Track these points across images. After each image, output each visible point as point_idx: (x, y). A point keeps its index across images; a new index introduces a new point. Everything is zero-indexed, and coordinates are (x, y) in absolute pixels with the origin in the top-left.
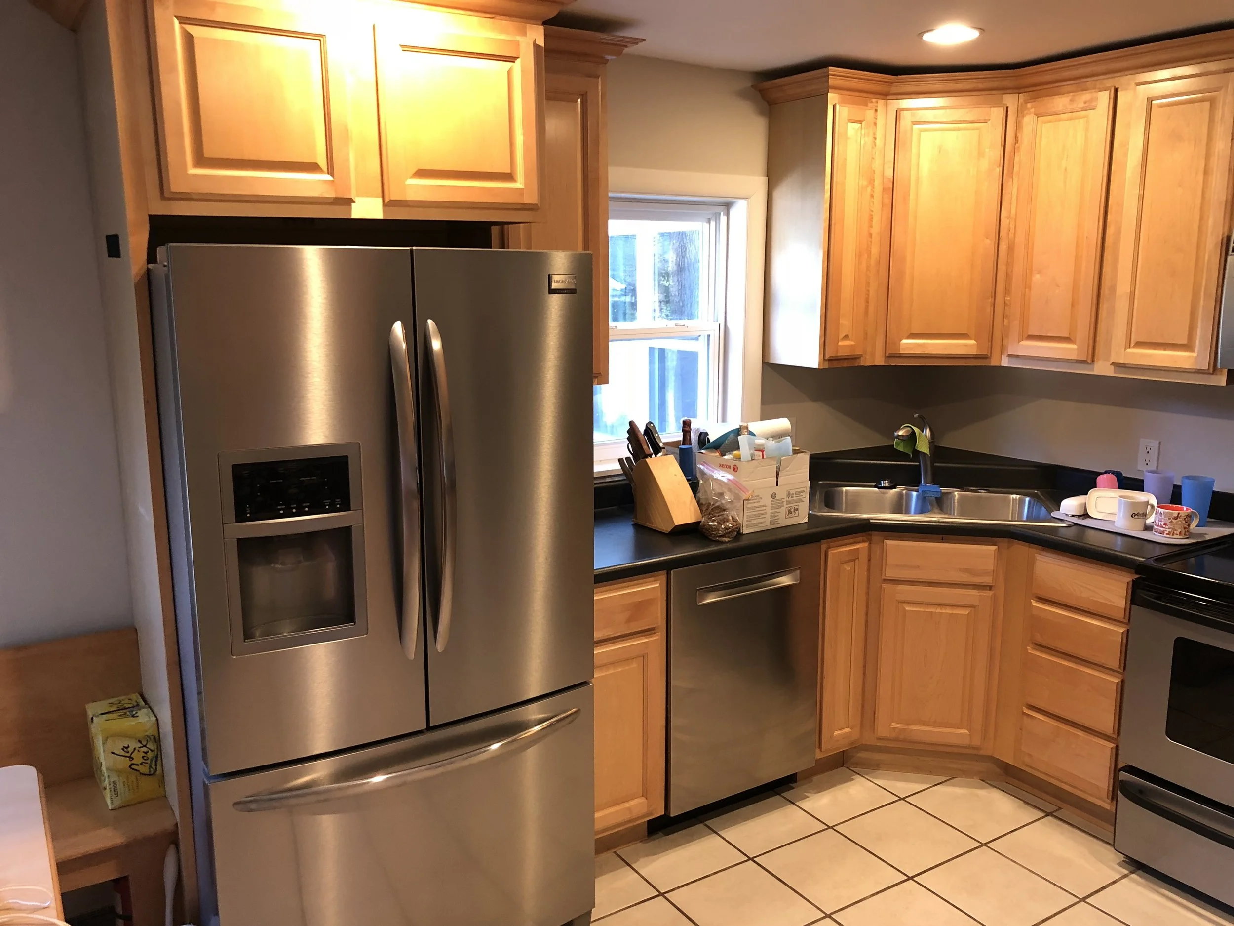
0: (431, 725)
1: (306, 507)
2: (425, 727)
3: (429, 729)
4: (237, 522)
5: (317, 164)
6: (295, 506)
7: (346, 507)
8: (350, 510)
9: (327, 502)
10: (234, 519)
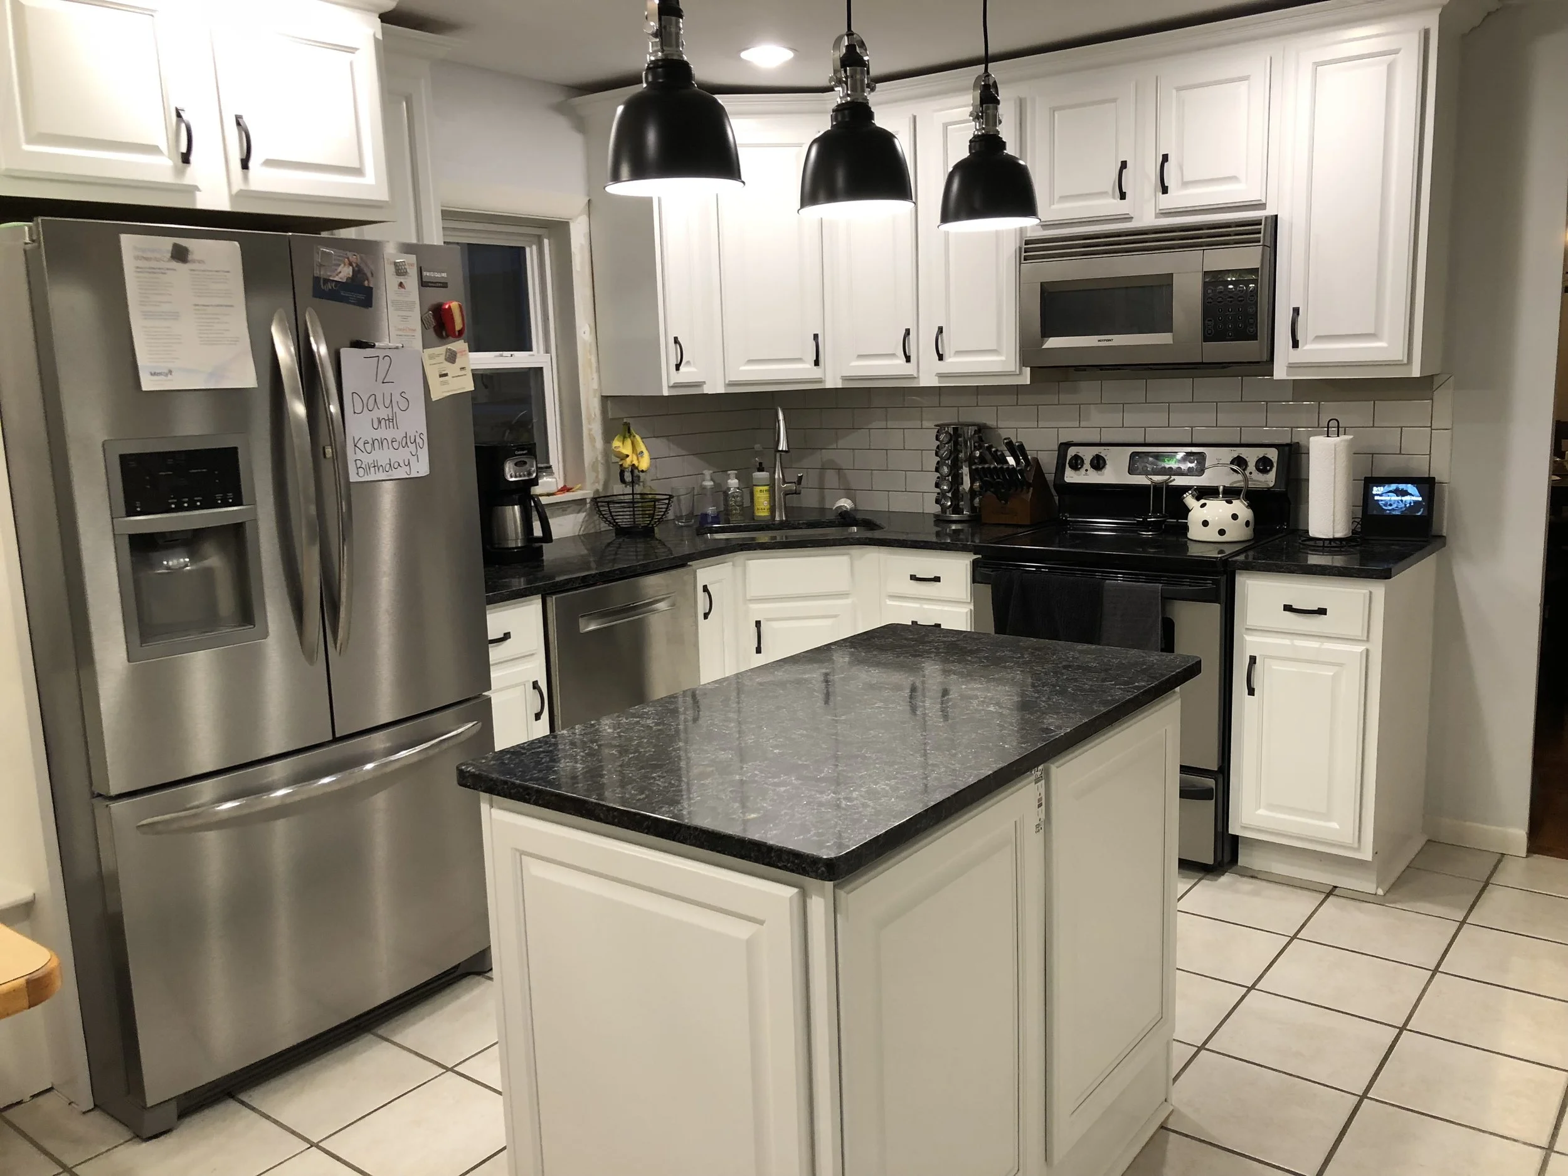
0: (337, 735)
1: (198, 501)
2: (331, 738)
3: (336, 740)
4: (128, 515)
5: (158, 146)
6: (187, 500)
7: (238, 502)
8: (241, 504)
9: (219, 496)
10: (123, 512)
